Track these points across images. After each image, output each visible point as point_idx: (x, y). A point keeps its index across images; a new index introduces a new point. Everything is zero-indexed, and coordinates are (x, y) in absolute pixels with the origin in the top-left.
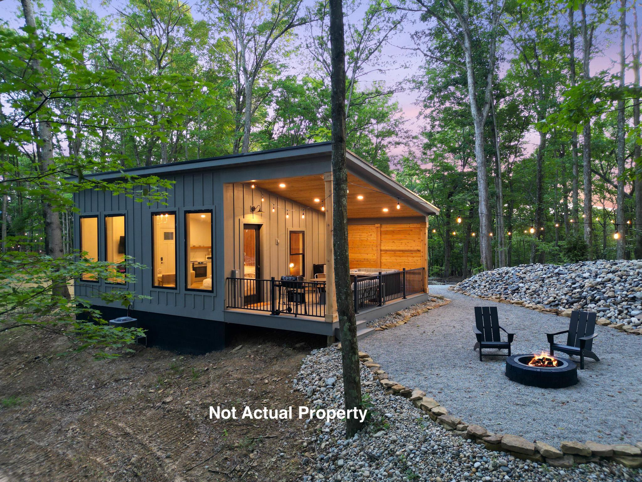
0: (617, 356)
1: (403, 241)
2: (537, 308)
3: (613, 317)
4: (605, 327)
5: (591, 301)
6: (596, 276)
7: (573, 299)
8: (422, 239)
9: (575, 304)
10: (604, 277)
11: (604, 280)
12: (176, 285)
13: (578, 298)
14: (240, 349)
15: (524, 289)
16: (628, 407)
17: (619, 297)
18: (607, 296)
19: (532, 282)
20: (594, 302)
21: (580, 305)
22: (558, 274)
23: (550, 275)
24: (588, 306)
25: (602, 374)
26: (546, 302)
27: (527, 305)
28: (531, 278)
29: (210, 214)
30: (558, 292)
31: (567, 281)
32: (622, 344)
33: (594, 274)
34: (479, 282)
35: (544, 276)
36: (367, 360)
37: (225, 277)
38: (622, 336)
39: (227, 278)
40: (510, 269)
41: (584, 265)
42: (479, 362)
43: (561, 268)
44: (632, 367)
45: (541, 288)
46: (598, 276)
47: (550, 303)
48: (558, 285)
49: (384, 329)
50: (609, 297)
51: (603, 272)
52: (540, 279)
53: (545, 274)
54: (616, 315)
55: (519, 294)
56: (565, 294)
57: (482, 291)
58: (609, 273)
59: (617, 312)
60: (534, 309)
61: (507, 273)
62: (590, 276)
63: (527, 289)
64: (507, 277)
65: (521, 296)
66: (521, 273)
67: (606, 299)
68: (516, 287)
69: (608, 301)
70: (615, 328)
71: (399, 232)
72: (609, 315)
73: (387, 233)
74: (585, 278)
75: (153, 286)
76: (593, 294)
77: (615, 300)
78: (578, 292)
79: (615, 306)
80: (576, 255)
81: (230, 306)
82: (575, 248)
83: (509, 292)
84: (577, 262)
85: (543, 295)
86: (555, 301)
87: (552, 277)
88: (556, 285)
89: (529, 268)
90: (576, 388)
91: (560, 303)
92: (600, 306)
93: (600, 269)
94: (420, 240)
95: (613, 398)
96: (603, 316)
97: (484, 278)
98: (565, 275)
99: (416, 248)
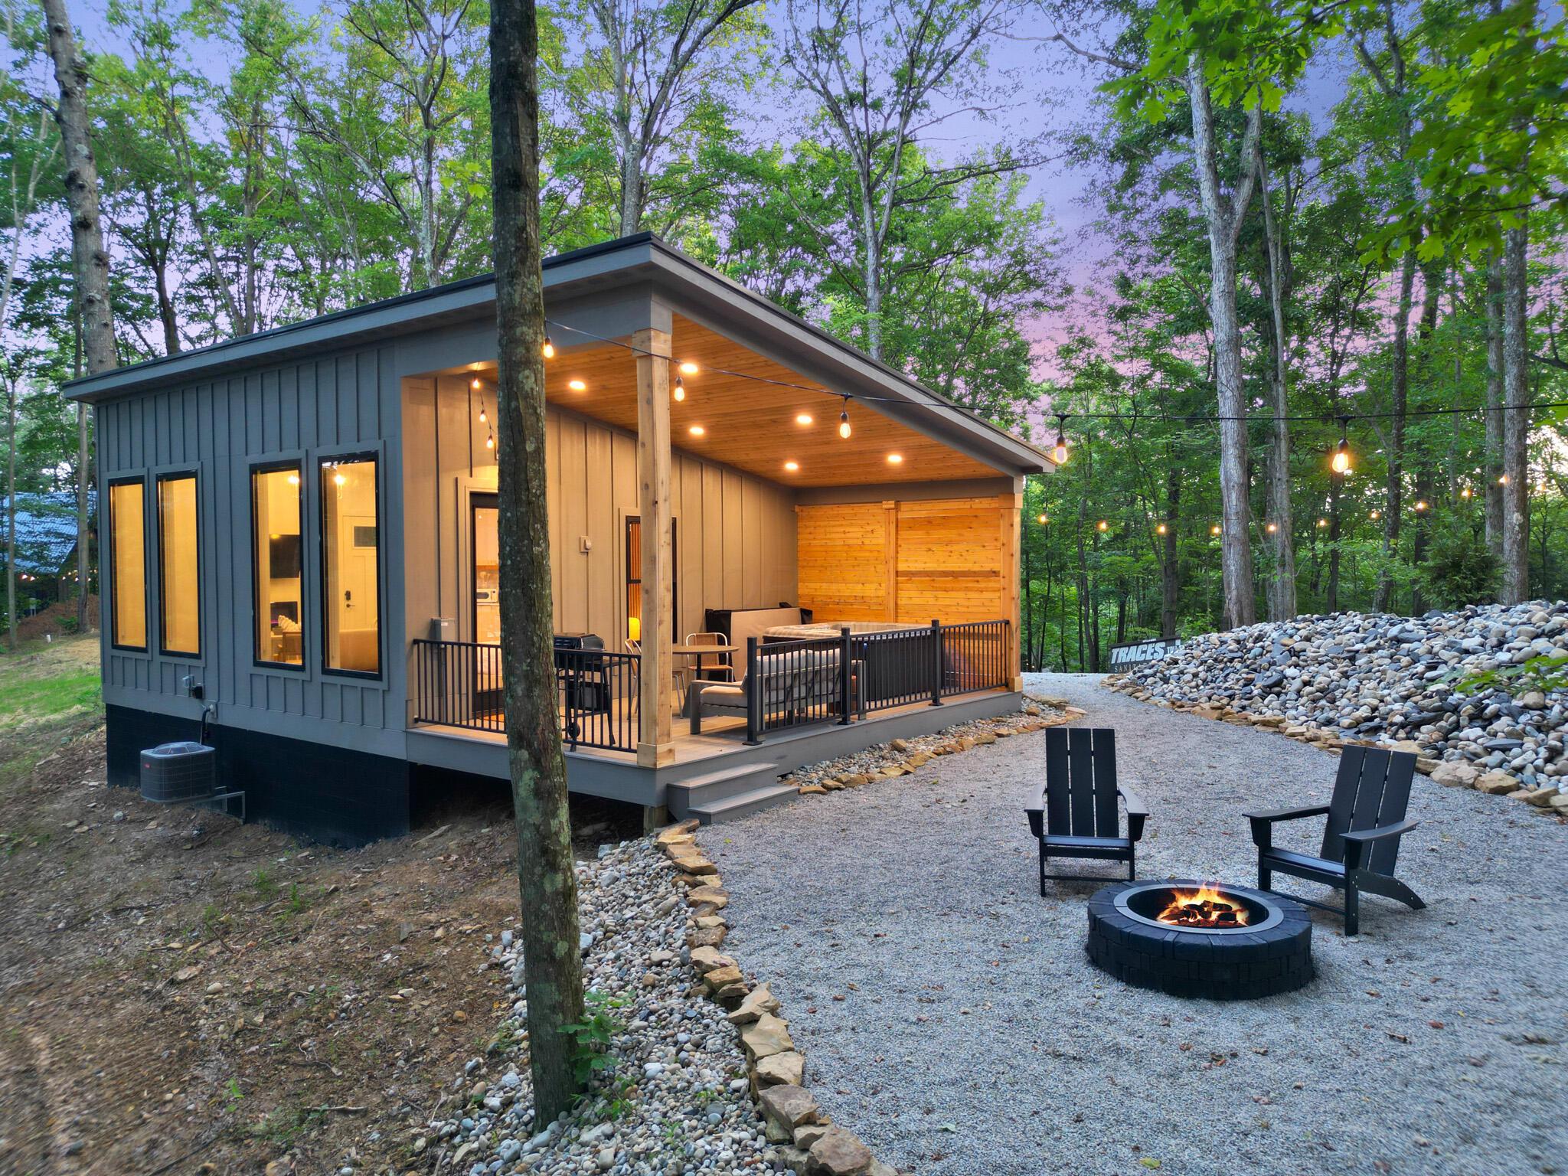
0: (1494, 894)
1: (955, 547)
2: (1316, 739)
3: (1530, 769)
4: (1498, 799)
5: (1472, 718)
6: (1500, 645)
7: (1425, 714)
8: (1002, 539)
9: (1424, 728)
10: (1520, 649)
11: (1518, 656)
12: (303, 659)
13: (1435, 710)
14: (440, 835)
15: (1297, 684)
16: (1440, 1087)
17: (1557, 708)
18: (1521, 703)
19: (1320, 664)
20: (1480, 722)
21: (1439, 730)
22: (1398, 641)
23: (1372, 644)
24: (1462, 735)
25: (1409, 956)
26: (1346, 722)
27: (1290, 730)
28: (1322, 651)
29: (373, 464)
30: (1386, 692)
31: (1415, 660)
32: (1528, 854)
33: (1493, 641)
34: (1181, 665)
35: (1358, 647)
36: (703, 883)
37: (409, 639)
38: (1542, 829)
39: (416, 642)
40: (1267, 627)
41: (1475, 614)
42: (1036, 897)
43: (1409, 626)
44: (1524, 932)
45: (1343, 682)
46: (1506, 647)
47: (1358, 722)
48: (1390, 673)
49: (829, 789)
50: (1526, 708)
51: (1519, 634)
52: (1345, 655)
53: (1363, 641)
54: (1540, 762)
55: (1283, 697)
56: (1405, 699)
57: (1186, 689)
58: (1537, 636)
59: (1543, 753)
60: (1309, 740)
61: (1259, 638)
62: (1482, 645)
63: (1306, 684)
64: (1257, 651)
65: (1285, 702)
66: (1296, 638)
67: (1514, 715)
68: (1276, 677)
69: (1523, 719)
70: (1529, 802)
71: (945, 522)
72: (1516, 762)
73: (914, 524)
74: (1467, 652)
75: (258, 663)
76: (1481, 700)
77: (1544, 718)
78: (1438, 692)
79: (1541, 736)
80: (1458, 588)
81: (423, 717)
82: (1456, 566)
83: (1256, 692)
84: (1461, 606)
85: (1344, 701)
86: (1371, 719)
87: (1379, 647)
88: (1384, 672)
89: (1322, 626)
90: (1294, 1001)
91: (1385, 724)
92: (1495, 735)
93: (1514, 625)
94: (999, 544)
95: (1403, 1048)
96: (1500, 765)
97: (1196, 653)
98: (1416, 644)
99: (988, 567)
